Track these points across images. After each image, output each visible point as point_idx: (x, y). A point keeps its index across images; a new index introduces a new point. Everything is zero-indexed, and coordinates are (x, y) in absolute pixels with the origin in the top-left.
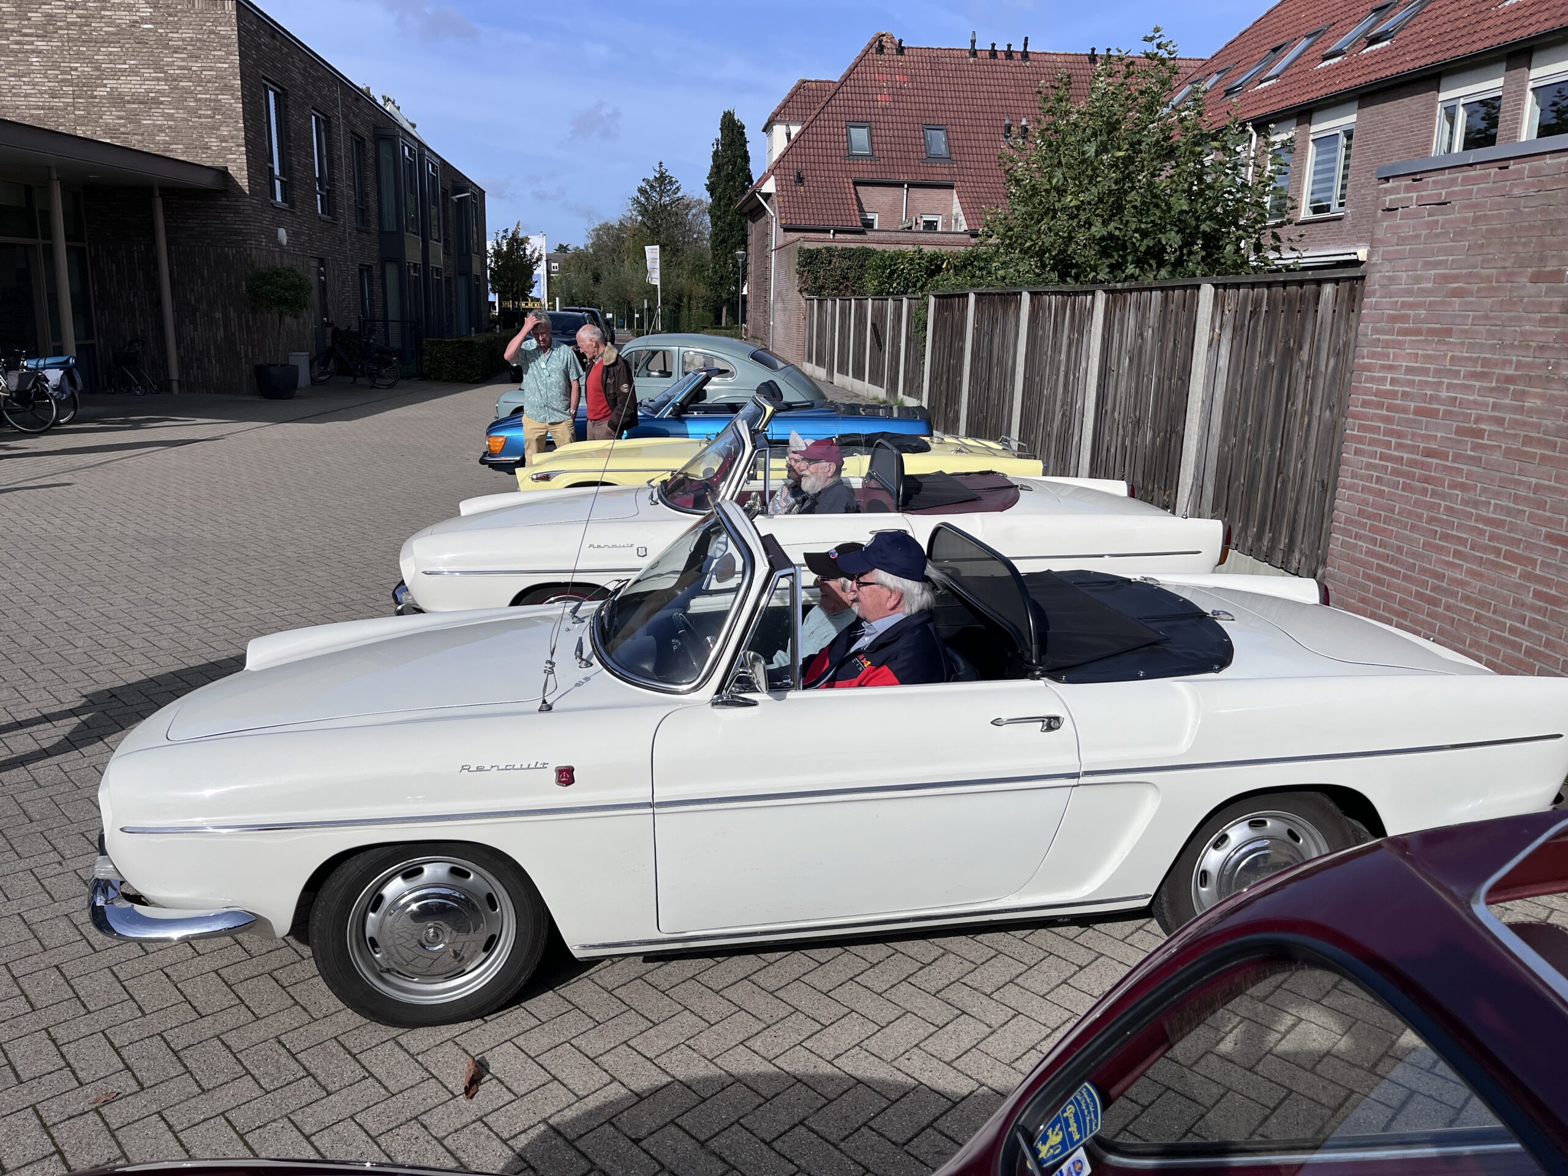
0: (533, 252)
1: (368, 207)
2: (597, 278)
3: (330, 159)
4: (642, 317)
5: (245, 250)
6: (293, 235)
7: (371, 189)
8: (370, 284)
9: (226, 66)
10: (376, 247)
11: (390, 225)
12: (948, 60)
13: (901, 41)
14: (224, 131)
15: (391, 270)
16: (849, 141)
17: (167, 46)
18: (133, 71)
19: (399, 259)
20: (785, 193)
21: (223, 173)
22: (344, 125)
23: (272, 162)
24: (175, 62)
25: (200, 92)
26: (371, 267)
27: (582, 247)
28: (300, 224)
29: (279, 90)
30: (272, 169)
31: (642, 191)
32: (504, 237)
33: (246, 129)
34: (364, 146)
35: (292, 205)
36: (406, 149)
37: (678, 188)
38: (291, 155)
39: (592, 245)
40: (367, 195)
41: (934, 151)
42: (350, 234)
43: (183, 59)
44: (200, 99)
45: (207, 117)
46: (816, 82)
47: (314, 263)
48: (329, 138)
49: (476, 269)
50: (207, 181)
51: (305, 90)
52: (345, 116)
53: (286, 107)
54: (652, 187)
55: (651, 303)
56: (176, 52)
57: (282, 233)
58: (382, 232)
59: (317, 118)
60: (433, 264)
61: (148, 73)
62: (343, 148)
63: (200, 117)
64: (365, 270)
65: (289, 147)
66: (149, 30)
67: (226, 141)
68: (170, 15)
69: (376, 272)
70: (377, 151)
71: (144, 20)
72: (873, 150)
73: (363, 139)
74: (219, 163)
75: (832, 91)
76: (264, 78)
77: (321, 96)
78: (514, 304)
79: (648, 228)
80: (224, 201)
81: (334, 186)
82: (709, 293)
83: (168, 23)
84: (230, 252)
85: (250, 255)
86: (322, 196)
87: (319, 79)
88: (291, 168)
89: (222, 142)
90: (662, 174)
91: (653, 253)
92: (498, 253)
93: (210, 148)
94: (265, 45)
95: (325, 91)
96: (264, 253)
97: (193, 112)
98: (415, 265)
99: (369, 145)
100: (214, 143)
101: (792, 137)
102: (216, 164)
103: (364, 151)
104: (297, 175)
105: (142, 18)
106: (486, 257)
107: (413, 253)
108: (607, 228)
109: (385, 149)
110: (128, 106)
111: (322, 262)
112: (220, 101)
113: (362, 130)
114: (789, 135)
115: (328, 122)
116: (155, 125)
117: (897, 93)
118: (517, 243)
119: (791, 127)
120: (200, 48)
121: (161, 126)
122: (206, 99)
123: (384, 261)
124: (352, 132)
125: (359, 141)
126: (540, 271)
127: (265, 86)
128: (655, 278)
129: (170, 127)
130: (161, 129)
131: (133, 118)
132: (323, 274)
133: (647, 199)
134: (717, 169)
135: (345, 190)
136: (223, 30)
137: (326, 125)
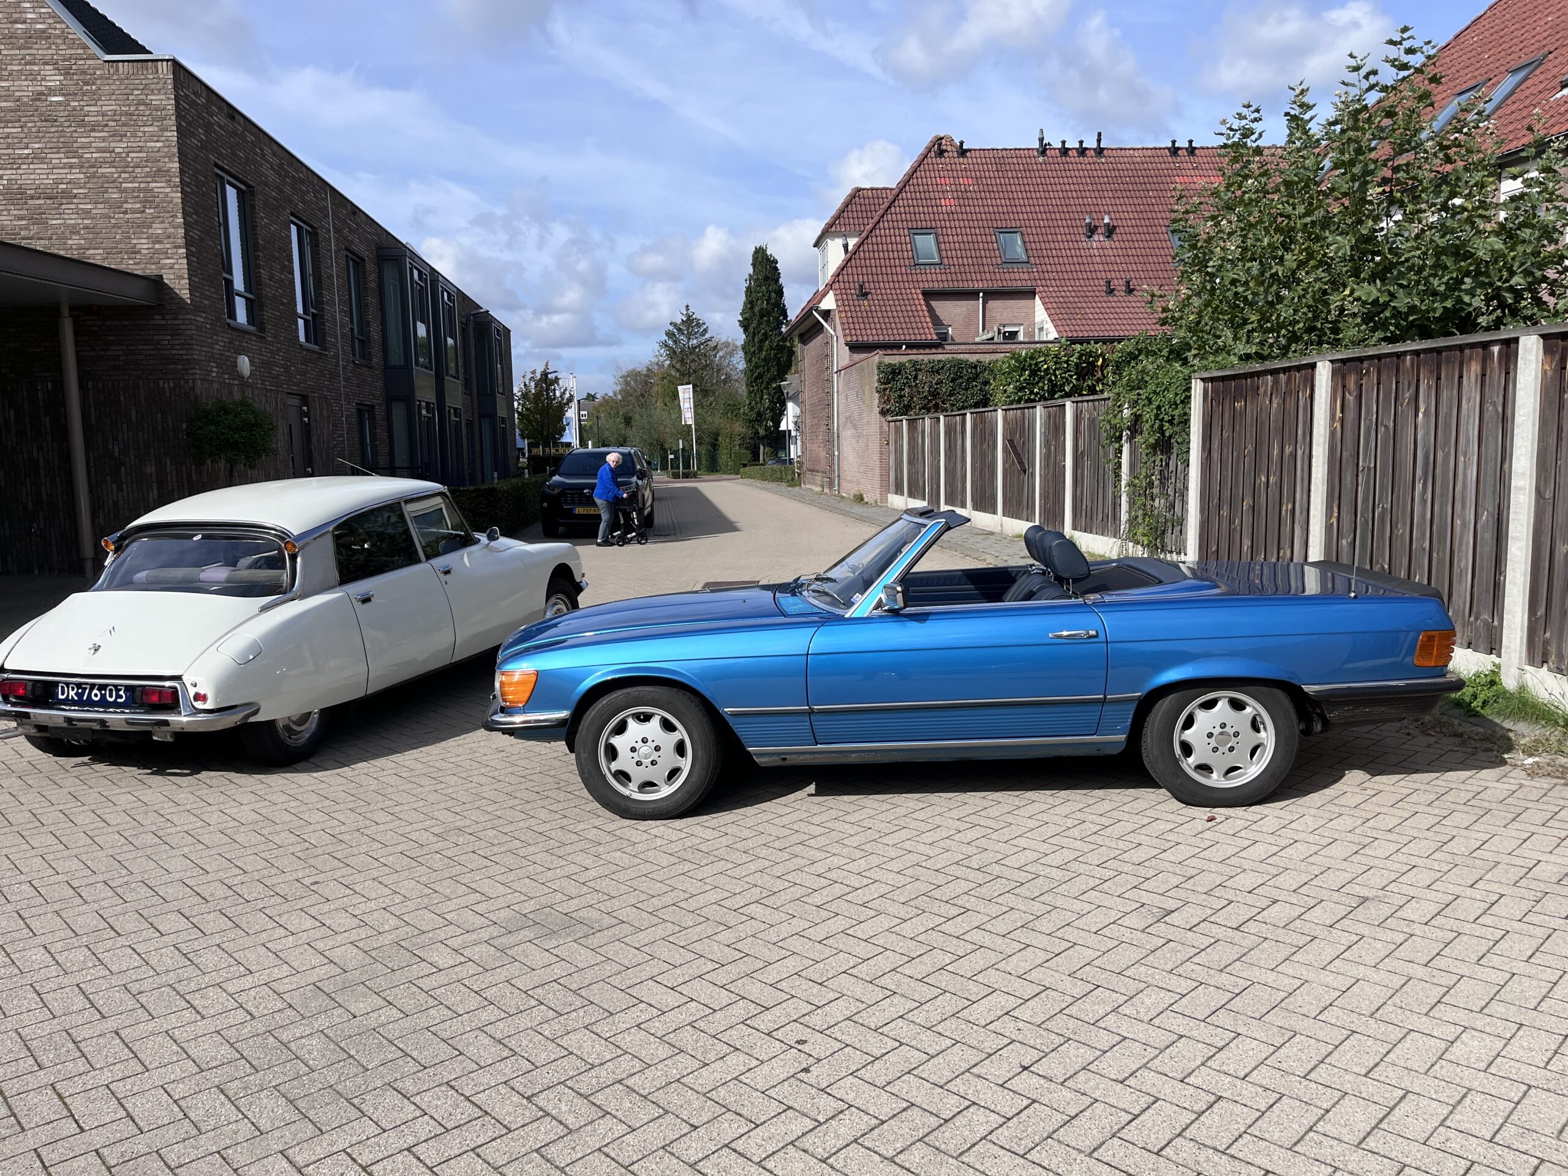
0: (564, 393)
1: (369, 338)
2: (628, 421)
3: (316, 280)
4: (677, 458)
5: (187, 382)
6: (261, 366)
7: (372, 316)
8: (373, 427)
9: (159, 144)
10: (380, 384)
11: (396, 358)
12: (1015, 160)
13: (962, 143)
14: (157, 229)
15: (399, 413)
16: (914, 248)
17: (82, 123)
18: (38, 157)
19: (407, 398)
20: (847, 308)
21: (157, 282)
22: (337, 240)
23: (230, 273)
24: (92, 145)
25: (126, 181)
26: (373, 407)
27: (611, 394)
28: (272, 352)
29: (243, 187)
30: (229, 283)
31: (669, 334)
32: (532, 379)
33: (187, 225)
34: (364, 267)
35: (262, 328)
36: (416, 273)
37: (706, 330)
38: (259, 266)
39: (620, 391)
40: (368, 323)
41: (1010, 256)
42: (344, 367)
43: (104, 139)
44: (125, 190)
45: (134, 211)
46: (872, 189)
47: (295, 401)
48: (315, 253)
49: (502, 412)
50: (134, 294)
51: (281, 192)
52: (338, 231)
53: (253, 207)
54: (679, 330)
55: (686, 443)
56: (93, 130)
57: (244, 364)
58: (387, 367)
59: (299, 228)
60: (450, 402)
61: (57, 158)
62: (334, 268)
63: (125, 213)
64: (364, 411)
65: (257, 258)
66: (59, 103)
67: (160, 242)
68: (86, 83)
69: (379, 412)
70: (380, 276)
71: (51, 91)
72: (941, 258)
73: (363, 260)
74: (151, 270)
75: (891, 197)
76: (216, 165)
77: (304, 202)
78: (544, 451)
79: (678, 370)
80: (158, 320)
81: (323, 310)
82: (744, 430)
83: (84, 94)
84: (167, 386)
85: (193, 389)
86: (306, 322)
87: (302, 182)
88: (259, 283)
89: (154, 243)
90: (689, 317)
91: (685, 393)
92: (525, 396)
93: (139, 252)
94: (220, 126)
95: (310, 197)
96: (216, 386)
97: (117, 206)
98: (428, 404)
99: (370, 266)
100: (143, 245)
101: (850, 248)
102: (148, 272)
103: (364, 273)
104: (268, 292)
105: (49, 88)
106: (513, 400)
107: (425, 392)
108: (634, 375)
109: (390, 273)
110: (30, 202)
111: (305, 399)
112: (152, 190)
113: (361, 249)
114: (846, 246)
115: (314, 234)
116: (66, 226)
117: (962, 196)
118: (547, 381)
119: (849, 240)
120: (124, 125)
121: (74, 226)
122: (134, 190)
123: (390, 399)
124: (347, 249)
125: (358, 262)
126: (571, 413)
127: (222, 178)
128: (688, 417)
129: (86, 227)
130: (74, 230)
131: (37, 218)
132: (307, 415)
133: (675, 342)
134: (750, 304)
135: (337, 314)
136: (156, 99)
137: (311, 238)
